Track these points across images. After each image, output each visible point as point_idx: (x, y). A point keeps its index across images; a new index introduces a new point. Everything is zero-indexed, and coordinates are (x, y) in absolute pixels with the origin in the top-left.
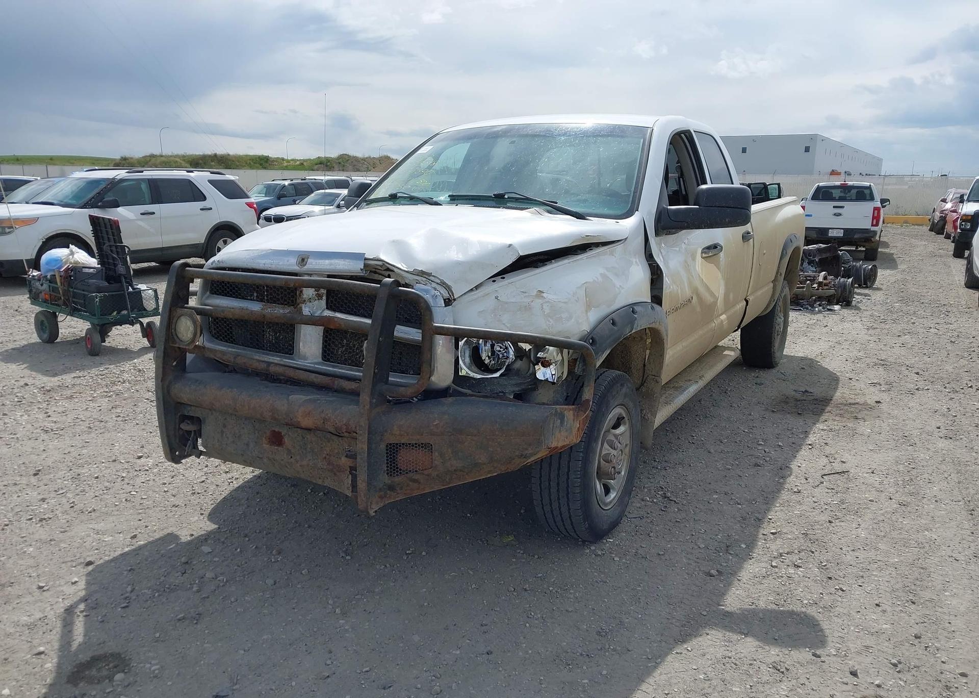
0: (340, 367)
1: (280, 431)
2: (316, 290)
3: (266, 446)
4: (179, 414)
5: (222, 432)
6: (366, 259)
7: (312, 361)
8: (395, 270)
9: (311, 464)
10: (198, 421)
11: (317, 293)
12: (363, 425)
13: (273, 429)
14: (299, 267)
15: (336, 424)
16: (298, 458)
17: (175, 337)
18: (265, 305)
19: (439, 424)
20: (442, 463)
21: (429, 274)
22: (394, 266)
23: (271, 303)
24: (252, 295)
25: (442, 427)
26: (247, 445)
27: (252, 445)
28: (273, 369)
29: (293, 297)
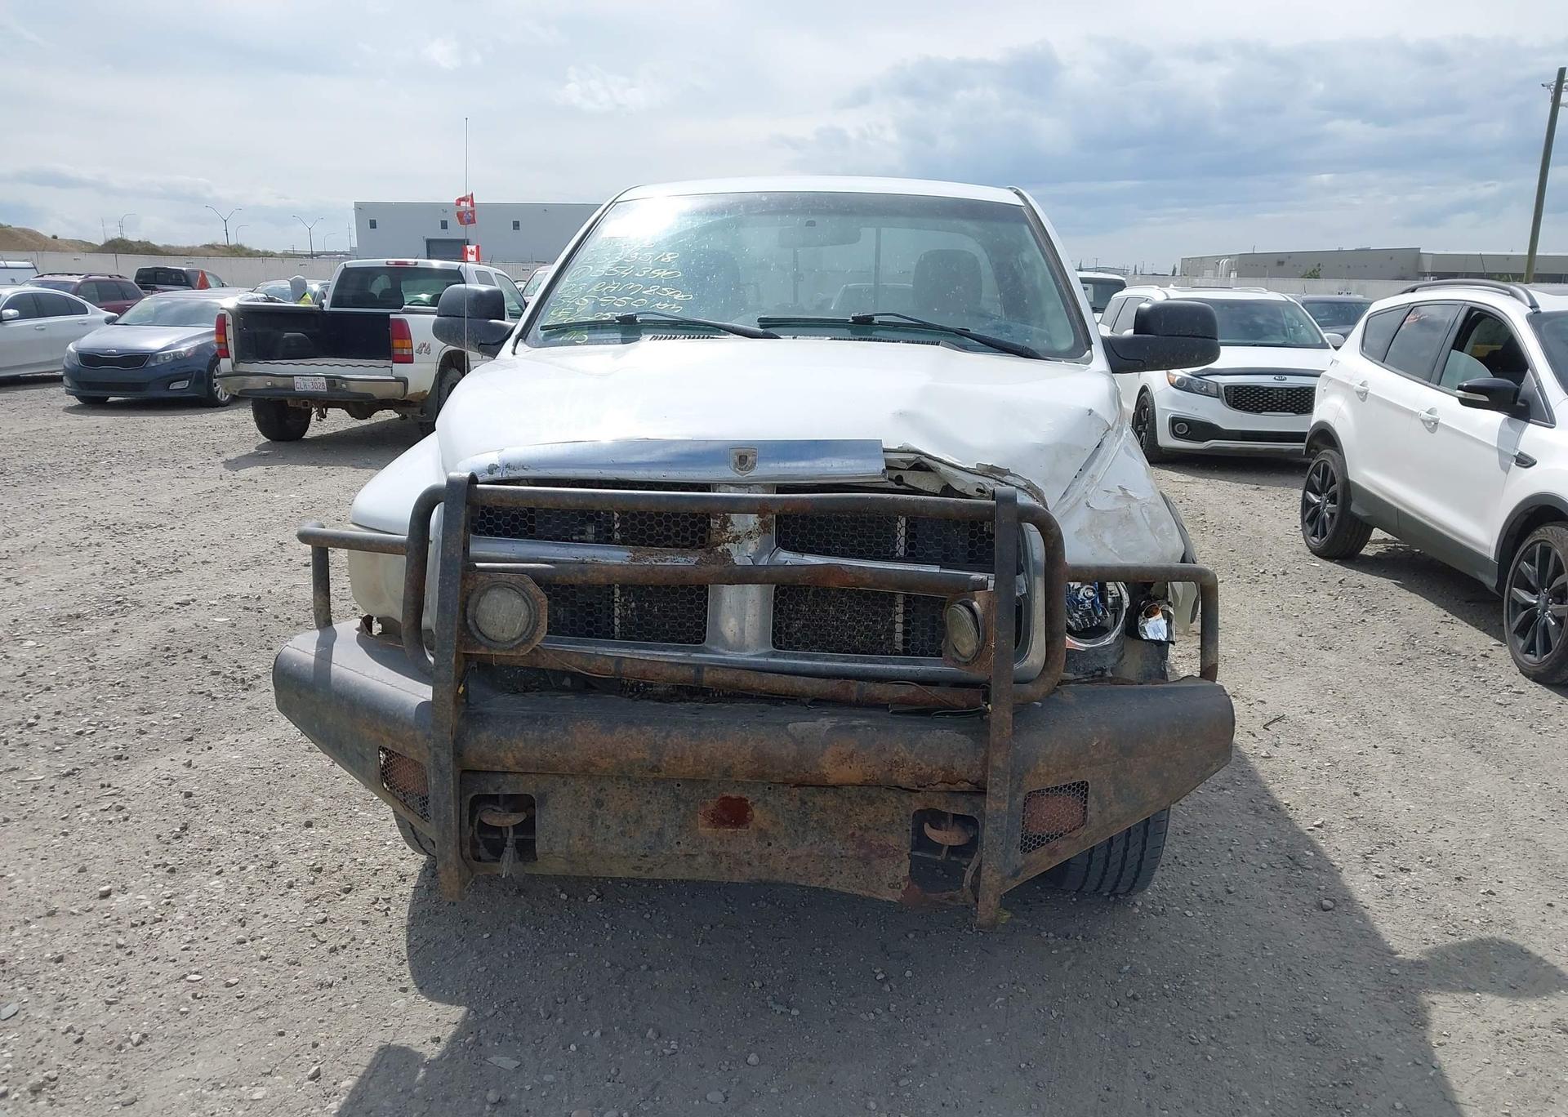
0: (897, 661)
1: (744, 796)
2: (760, 516)
3: (705, 830)
4: (471, 796)
5: (592, 818)
6: (885, 451)
7: (757, 653)
8: (943, 468)
9: (815, 851)
10: (525, 804)
11: (761, 520)
12: (1001, 766)
13: (726, 794)
14: (737, 472)
15: (921, 769)
16: (785, 843)
17: (477, 635)
18: (636, 551)
19: (1100, 743)
20: (1099, 812)
21: (1005, 472)
22: (940, 461)
23: (650, 545)
24: (582, 533)
25: (1105, 749)
26: (660, 834)
27: (670, 834)
28: (708, 677)
29: (703, 530)
